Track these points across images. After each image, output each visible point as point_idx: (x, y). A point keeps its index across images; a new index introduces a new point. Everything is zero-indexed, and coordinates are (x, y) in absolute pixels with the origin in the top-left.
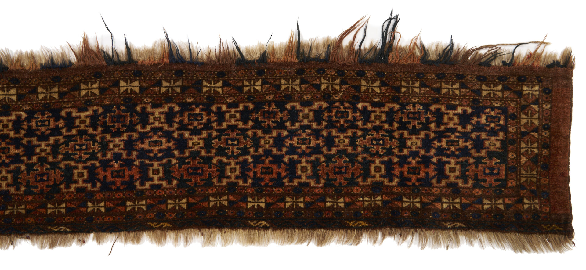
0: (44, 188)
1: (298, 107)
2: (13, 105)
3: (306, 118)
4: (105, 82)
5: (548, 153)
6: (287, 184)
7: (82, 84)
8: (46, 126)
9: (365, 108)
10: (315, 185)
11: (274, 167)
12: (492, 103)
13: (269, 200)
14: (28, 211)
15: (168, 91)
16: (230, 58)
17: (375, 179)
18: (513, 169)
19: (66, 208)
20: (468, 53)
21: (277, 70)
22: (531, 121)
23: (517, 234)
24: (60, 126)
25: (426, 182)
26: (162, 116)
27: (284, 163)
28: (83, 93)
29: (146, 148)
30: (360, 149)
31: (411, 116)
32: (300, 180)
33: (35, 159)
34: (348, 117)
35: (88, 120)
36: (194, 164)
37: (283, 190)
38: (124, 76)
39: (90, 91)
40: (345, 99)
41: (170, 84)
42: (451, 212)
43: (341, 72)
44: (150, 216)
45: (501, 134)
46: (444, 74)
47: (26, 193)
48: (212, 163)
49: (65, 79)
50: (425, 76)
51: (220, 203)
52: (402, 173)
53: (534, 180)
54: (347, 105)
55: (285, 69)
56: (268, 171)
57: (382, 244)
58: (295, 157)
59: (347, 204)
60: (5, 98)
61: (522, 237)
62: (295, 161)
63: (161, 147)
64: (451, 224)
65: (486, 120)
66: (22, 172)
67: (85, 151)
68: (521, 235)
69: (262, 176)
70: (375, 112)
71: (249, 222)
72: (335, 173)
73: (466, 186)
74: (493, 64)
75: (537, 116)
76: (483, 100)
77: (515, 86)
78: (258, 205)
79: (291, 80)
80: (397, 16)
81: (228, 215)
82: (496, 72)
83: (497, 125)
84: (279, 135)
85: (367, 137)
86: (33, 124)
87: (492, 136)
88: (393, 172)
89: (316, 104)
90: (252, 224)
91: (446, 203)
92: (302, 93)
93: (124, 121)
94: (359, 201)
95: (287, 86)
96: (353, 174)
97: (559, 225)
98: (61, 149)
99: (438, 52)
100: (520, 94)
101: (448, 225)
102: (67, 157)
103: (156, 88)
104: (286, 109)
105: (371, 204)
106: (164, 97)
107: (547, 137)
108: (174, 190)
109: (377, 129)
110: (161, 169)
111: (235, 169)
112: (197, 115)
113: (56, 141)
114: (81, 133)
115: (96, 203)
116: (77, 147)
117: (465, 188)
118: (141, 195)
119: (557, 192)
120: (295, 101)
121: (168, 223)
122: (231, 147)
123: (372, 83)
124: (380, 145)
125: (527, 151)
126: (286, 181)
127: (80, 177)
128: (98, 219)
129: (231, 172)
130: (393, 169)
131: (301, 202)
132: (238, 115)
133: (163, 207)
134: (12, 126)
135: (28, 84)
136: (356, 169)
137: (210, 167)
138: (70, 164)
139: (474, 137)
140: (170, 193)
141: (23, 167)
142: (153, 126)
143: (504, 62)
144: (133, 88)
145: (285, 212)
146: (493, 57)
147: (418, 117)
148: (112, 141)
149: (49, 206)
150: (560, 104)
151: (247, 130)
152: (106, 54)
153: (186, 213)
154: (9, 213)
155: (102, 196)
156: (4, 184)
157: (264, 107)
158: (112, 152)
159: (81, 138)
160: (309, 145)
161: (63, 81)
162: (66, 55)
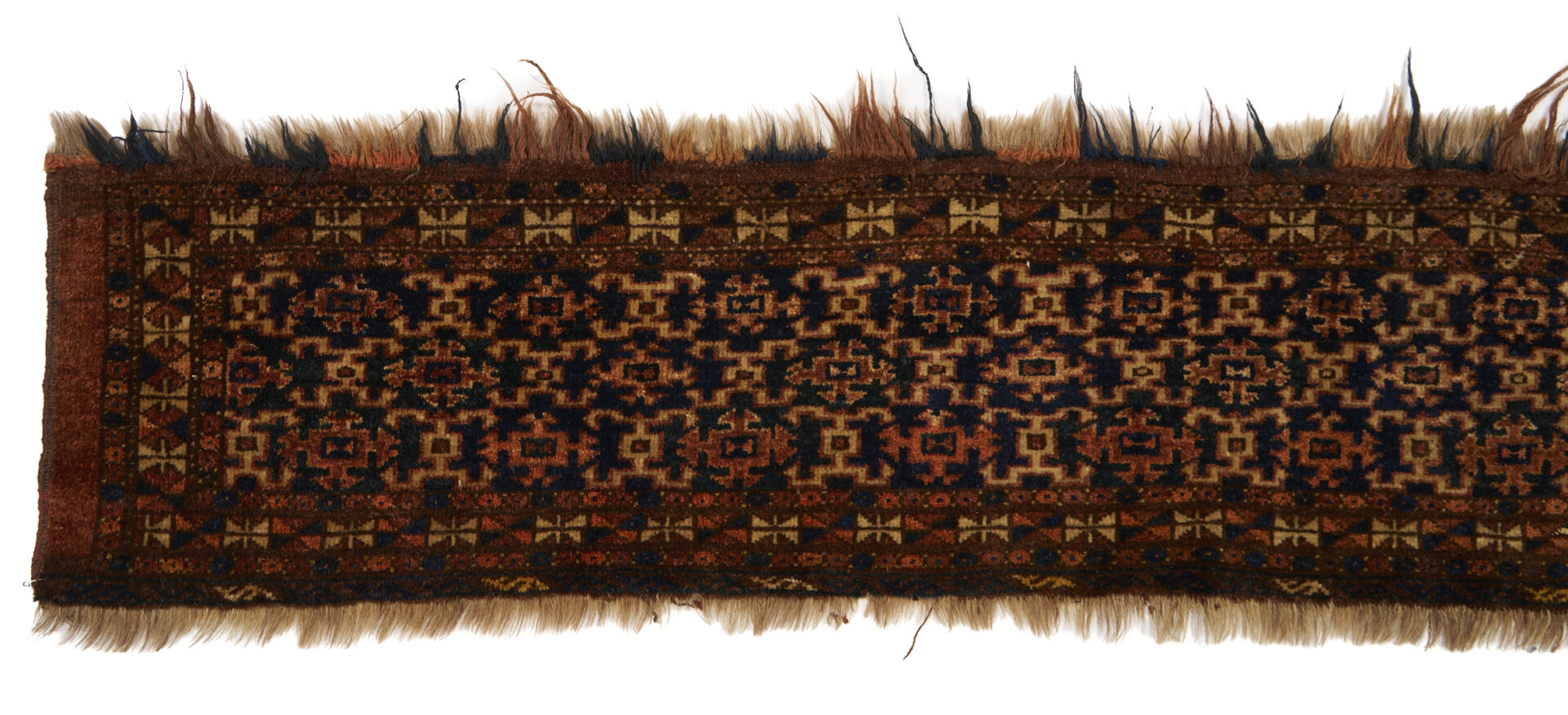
0: (746, 475)
1: (1409, 287)
2: (668, 253)
3: (1427, 316)
4: (911, 202)
6: (1375, 485)
7: (850, 206)
8: (755, 311)
10: (1448, 491)
11: (1346, 440)
13: (1330, 526)
14: (702, 535)
15: (1073, 230)
16: (1238, 152)
19: (801, 529)
21: (1356, 187)
24: (790, 312)
26: (1057, 298)
27: (1371, 430)
28: (854, 228)
29: (1013, 379)
30: (1564, 401)
32: (1410, 477)
33: (721, 397)
34: (1535, 316)
35: (863, 301)
36: (1137, 426)
37: (1367, 502)
38: (962, 190)
39: (871, 224)
40: (1531, 269)
41: (1080, 212)
43: (1520, 200)
44: (1018, 557)
47: (698, 486)
48: (1184, 424)
49: (806, 191)
51: (1203, 529)
54: (1534, 284)
55: (1374, 186)
56: (1329, 450)
58: (1399, 415)
59: (1530, 544)
60: (649, 235)
62: (1397, 426)
63: (1053, 379)
66: (688, 431)
67: (855, 381)
69: (1314, 462)
71: (1278, 581)
72: (1502, 461)
78: (1301, 539)
79: (1390, 215)
81: (1226, 564)
84: (1362, 356)
86: (722, 304)
89: (1454, 279)
90: (1285, 587)
92: (1418, 251)
93: (958, 305)
94: (1561, 535)
95: (1381, 229)
96: (1547, 465)
98: (791, 373)
102: (807, 395)
103: (1044, 224)
104: (1378, 290)
106: (1063, 246)
108: (1083, 491)
110: (1049, 434)
111: (1243, 441)
112: (1146, 296)
113: (779, 353)
114: (846, 334)
115: (879, 520)
116: (834, 371)
118: (996, 501)
120: (1400, 270)
121: (1066, 577)
122: (1232, 384)
126: (1373, 476)
127: (840, 449)
128: (885, 561)
129: (1230, 451)
131: (1411, 534)
132: (1253, 302)
133: (1055, 534)
134: (665, 308)
135: (711, 199)
136: (1557, 453)
137: (1178, 435)
138: (813, 413)
140: (1074, 498)
141: (691, 419)
142: (1031, 321)
144: (983, 221)
145: (1371, 559)
148: (925, 358)
149: (756, 522)
151: (1276, 341)
152: (913, 128)
153: (1114, 552)
154: (651, 537)
155: (895, 499)
156: (640, 461)
157: (1322, 282)
158: (925, 385)
159: (844, 347)
160: (1433, 386)
161: (802, 196)
162: (810, 129)
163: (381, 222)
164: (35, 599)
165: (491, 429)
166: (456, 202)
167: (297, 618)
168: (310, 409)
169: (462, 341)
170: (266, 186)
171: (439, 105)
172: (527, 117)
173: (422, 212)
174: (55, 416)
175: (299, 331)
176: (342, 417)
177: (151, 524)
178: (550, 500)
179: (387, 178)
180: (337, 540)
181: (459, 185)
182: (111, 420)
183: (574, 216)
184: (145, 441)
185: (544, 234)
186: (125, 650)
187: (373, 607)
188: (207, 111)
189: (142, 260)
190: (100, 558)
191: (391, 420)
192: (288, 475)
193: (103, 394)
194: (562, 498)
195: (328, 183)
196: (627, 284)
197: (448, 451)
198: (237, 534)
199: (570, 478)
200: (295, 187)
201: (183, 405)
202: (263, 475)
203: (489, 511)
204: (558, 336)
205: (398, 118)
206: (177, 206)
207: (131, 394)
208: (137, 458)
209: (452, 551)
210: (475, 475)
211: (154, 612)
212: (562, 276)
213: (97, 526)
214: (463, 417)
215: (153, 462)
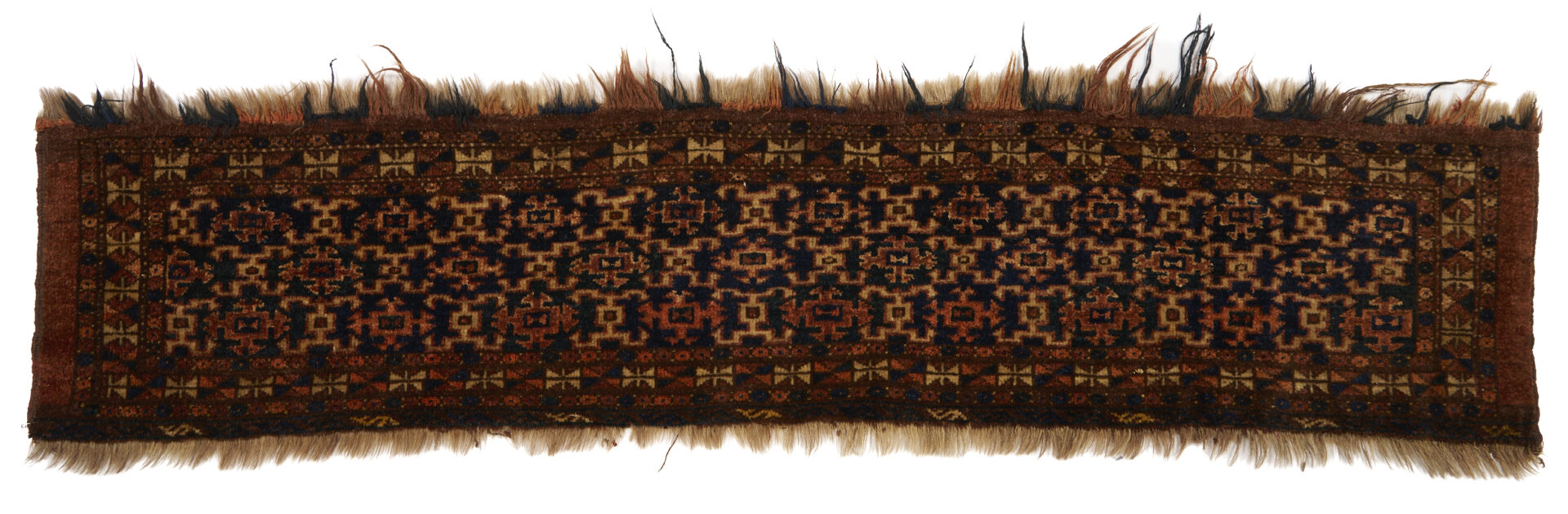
0: (541, 340)
1: (1023, 196)
2: (484, 181)
3: (1037, 216)
4: (659, 141)
5: (1492, 289)
6: (1001, 340)
7: (615, 145)
8: (547, 221)
9: (1149, 199)
10: (1054, 343)
11: (978, 307)
12: (1388, 194)
13: (967, 371)
14: (510, 384)
15: (778, 160)
16: (897, 101)
17: (1168, 334)
18: (1428, 319)
19: (581, 378)
20: (1341, 99)
21: (983, 124)
22: (1461, 229)
23: (1435, 443)
24: (573, 222)
25: (1264, 342)
26: (766, 208)
27: (996, 299)
28: (618, 161)
29: (735, 267)
30: (1139, 276)
31: (1235, 215)
32: (1026, 334)
33: (523, 284)
34: (1116, 216)
35: (626, 213)
36: (826, 299)
37: (994, 352)
38: (696, 131)
39: (631, 158)
40: (1112, 181)
41: (783, 146)
42: (1311, 399)
43: (1104, 131)
44: (740, 395)
45: (1405, 252)
46: (1297, 137)
47: (507, 348)
48: (860, 297)
49: (584, 134)
50: (1262, 140)
51: (874, 373)
52: (1218, 323)
53: (1467, 340)
54: (1115, 192)
55: (998, 123)
56: (965, 314)
57: (1180, 459)
58: (1017, 289)
59: (1114, 381)
60: (471, 168)
61: (1445, 449)
62: (1016, 296)
63: (764, 266)
64: (1310, 422)
65: (1377, 225)
66: (499, 309)
67: (620, 271)
68: (1442, 444)
69: (955, 324)
70: (1167, 206)
71: (929, 411)
72: (1092, 321)
73: (1339, 349)
74: (1389, 119)
75: (1471, 219)
76: (1371, 188)
77: (1430, 162)
78: (946, 380)
79: (1009, 144)
80: (1209, 28)
81: (890, 398)
82: (1396, 136)
83: (1397, 236)
84: (988, 246)
85: (1153, 253)
86: (523, 217)
87: (1387, 256)
88: (1201, 321)
89: (1056, 189)
90: (935, 415)
91: (1301, 381)
92: (1030, 170)
93: (694, 214)
94: (1138, 375)
95: (1002, 155)
96: (1126, 323)
97: (1514, 426)
98: (573, 266)
99: (1287, 96)
100: (1440, 177)
101: (1306, 423)
102: (586, 281)
103: (756, 155)
104: (1000, 198)
105: (1160, 382)
106: (770, 171)
107: (1491, 261)
108: (787, 348)
109: (1172, 238)
110: (762, 306)
111: (903, 309)
112: (831, 206)
113: (565, 252)
114: (613, 237)
115: (638, 371)
116: (605, 264)
117: (1338, 353)
118: (723, 356)
119: (1510, 364)
120: (1017, 184)
121: (775, 410)
122: (895, 268)
123: (1161, 152)
124: (1178, 269)
125: (1454, 285)
126: (998, 333)
127: (610, 320)
128: (643, 401)
129: (894, 316)
130: (1203, 315)
131: (1027, 375)
132: (909, 209)
133: (766, 379)
134: (482, 221)
135: (515, 142)
136: (1133, 315)
137: (856, 306)
138: (590, 294)
139: (1353, 258)
140: (780, 353)
141: (501, 300)
142: (748, 225)
143: (1409, 118)
144: (712, 154)
145: (997, 393)
146: (1390, 108)
147: (1248, 218)
148: (671, 254)
149: (549, 374)
150: (1515, 198)
151: (926, 236)
152: (661, 89)
153: (809, 391)
154: (473, 386)
155: (650, 356)
156: (464, 331)
157: (959, 193)
158: (671, 272)
159: (612, 247)
160: (1042, 267)
161: (581, 139)
162: (586, 90)
163: (277, 162)
164: (30, 437)
165: (357, 310)
166: (330, 147)
167: (218, 447)
168: (227, 297)
169: (336, 247)
170: (194, 138)
171: (319, 78)
172: (381, 84)
173: (306, 155)
174: (43, 305)
175: (218, 242)
176: (249, 303)
177: (113, 382)
178: (400, 360)
179: (282, 131)
180: (246, 392)
181: (333, 135)
182: (84, 307)
183: (416, 156)
184: (108, 322)
185: (394, 169)
186: (95, 472)
187: (273, 439)
188: (151, 85)
189: (106, 193)
190: (76, 406)
191: (284, 304)
192: (211, 345)
193: (78, 289)
194: (409, 359)
195: (238, 135)
196: (455, 204)
197: (326, 326)
198: (175, 388)
199: (414, 344)
200: (215, 138)
201: (136, 296)
202: (193, 345)
203: (355, 369)
204: (405, 242)
205: (289, 88)
206: (130, 153)
207: (99, 288)
208: (102, 335)
209: (329, 398)
210: (345, 343)
211: (115, 446)
212: (407, 199)
213: (74, 384)
214: (337, 301)
215: (114, 337)
